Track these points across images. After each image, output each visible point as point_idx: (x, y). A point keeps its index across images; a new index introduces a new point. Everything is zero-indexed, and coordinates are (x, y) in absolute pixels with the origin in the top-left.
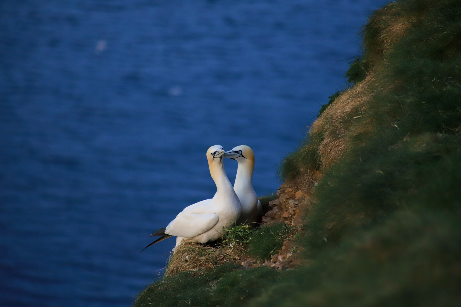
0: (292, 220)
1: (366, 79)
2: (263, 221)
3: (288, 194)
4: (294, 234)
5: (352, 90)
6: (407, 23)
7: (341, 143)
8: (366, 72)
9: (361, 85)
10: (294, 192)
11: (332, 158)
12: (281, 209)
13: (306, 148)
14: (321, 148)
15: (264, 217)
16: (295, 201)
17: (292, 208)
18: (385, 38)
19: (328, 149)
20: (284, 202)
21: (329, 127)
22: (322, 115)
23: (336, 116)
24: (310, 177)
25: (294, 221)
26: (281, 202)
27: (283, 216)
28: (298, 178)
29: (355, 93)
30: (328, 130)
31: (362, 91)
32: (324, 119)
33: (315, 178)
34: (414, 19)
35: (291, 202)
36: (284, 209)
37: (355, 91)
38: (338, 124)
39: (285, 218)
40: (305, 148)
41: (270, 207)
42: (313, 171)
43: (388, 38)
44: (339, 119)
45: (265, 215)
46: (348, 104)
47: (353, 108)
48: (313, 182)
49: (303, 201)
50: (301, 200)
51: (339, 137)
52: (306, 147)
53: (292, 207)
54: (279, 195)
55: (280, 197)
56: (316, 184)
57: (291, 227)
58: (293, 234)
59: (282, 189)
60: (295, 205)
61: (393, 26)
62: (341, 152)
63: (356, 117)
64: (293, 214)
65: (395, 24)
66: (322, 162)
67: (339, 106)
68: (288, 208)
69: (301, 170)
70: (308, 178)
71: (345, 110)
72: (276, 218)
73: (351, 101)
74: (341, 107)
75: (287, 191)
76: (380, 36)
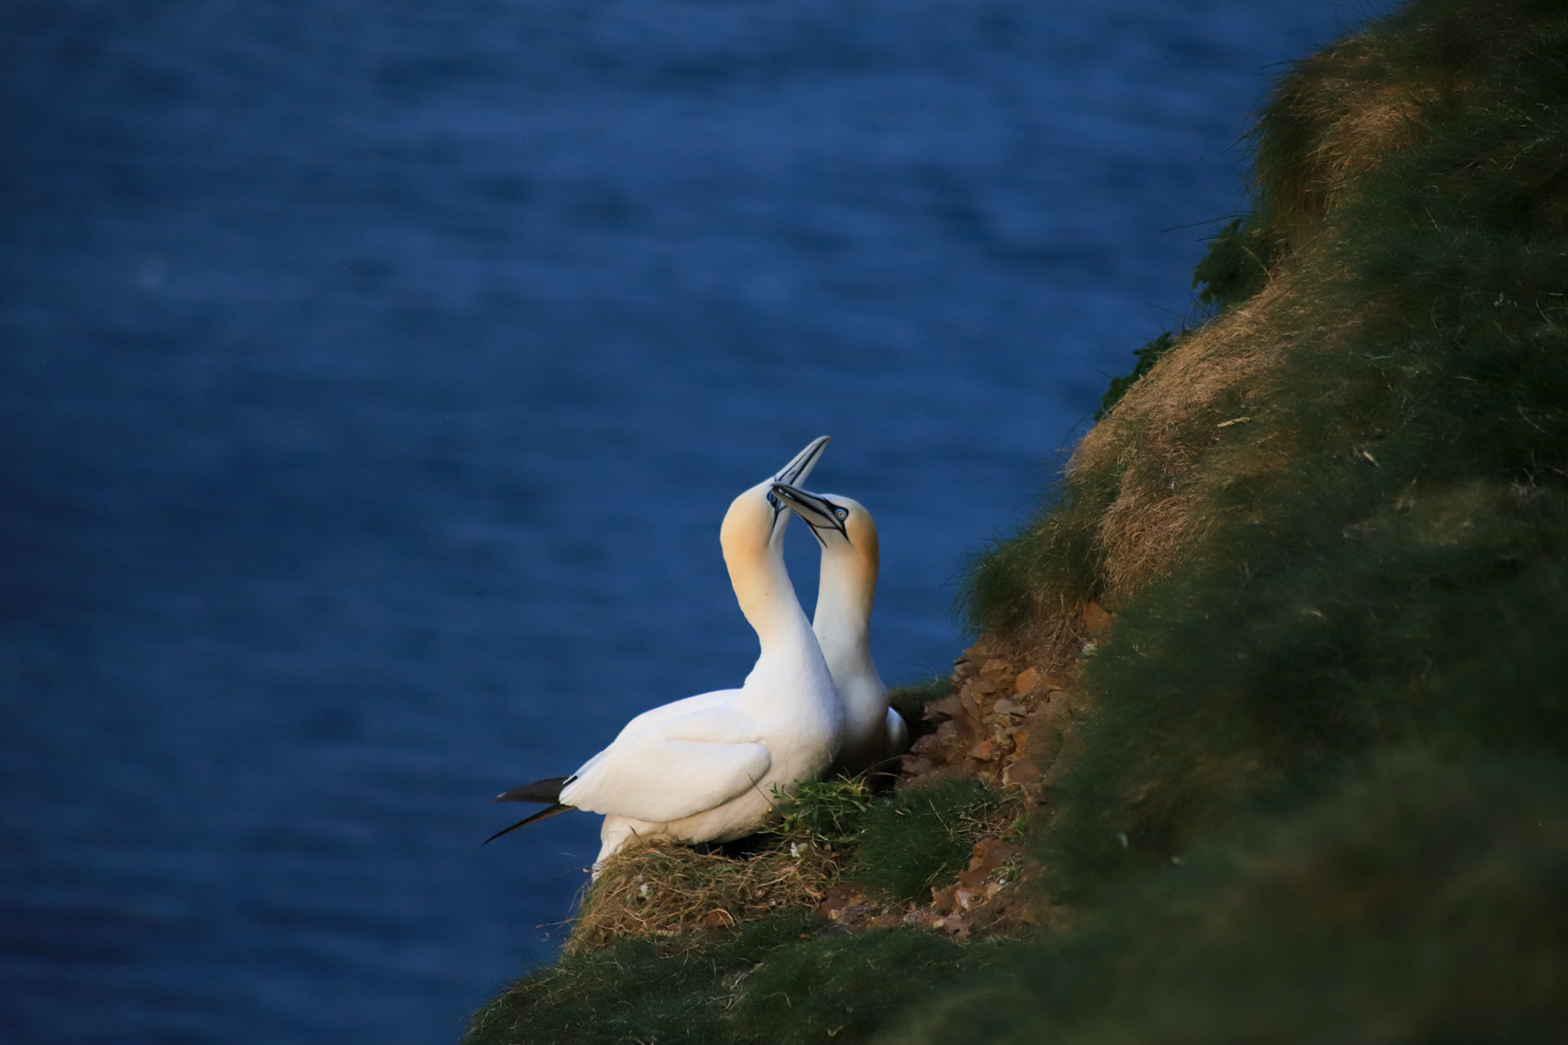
0: (1004, 769)
1: (1265, 293)
2: (904, 768)
3: (992, 681)
4: (1010, 817)
5: (1217, 328)
6: (1407, 104)
7: (1174, 508)
8: (1265, 269)
9: (1246, 313)
10: (1013, 673)
11: (1144, 559)
12: (965, 730)
13: (1056, 522)
14: (1108, 524)
15: (909, 756)
16: (1015, 702)
17: (1004, 727)
18: (1332, 153)
19: (1132, 528)
20: (978, 705)
21: (1137, 453)
22: (1113, 413)
23: (1161, 416)
24: (1067, 624)
25: (1010, 771)
26: (965, 706)
27: (972, 755)
28: (1027, 627)
29: (1225, 341)
30: (1134, 464)
31: (1251, 333)
32: (1119, 426)
33: (1086, 626)
34: (1431, 90)
35: (1002, 706)
36: (978, 731)
37: (1227, 331)
38: (1166, 446)
39: (981, 763)
40: (1052, 523)
41: (928, 722)
42: (1078, 603)
43: (1340, 156)
44: (1169, 429)
45: (913, 749)
46: (1202, 376)
47: (1220, 390)
48: (1077, 639)
49: (1043, 703)
50: (1036, 701)
51: (1171, 491)
52: (1055, 518)
53: (1003, 724)
54: (958, 682)
55: (965, 689)
56: (1089, 647)
57: (1001, 791)
58: (1006, 817)
59: (970, 661)
60: (1014, 717)
61: (1359, 115)
62: (1175, 539)
63: (1229, 423)
64: (1006, 747)
65: (1365, 109)
66: (1111, 571)
67: (1172, 383)
68: (989, 726)
69: (1035, 598)
70: (1059, 626)
71: (1191, 398)
72: (949, 759)
73: (1211, 365)
74: (1176, 386)
75: (987, 671)
76: (1316, 146)
